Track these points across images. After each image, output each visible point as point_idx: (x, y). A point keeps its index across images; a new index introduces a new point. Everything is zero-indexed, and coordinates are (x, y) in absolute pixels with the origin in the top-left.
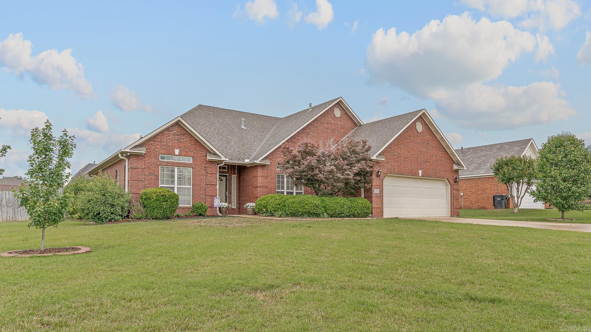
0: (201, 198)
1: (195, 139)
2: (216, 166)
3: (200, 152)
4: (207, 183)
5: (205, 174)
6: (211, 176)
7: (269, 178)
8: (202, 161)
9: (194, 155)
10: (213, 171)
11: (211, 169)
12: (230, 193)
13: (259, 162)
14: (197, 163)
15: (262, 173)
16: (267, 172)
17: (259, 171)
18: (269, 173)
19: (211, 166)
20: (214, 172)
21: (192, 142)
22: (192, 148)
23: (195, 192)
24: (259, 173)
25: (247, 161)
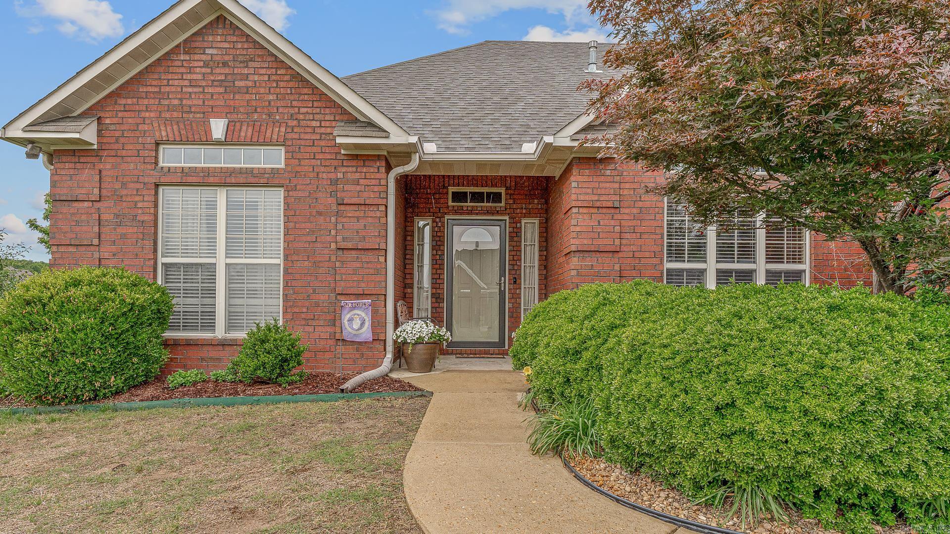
0: (317, 305)
1: (290, 72)
2: (378, 176)
3: (314, 124)
4: (343, 245)
5: (334, 207)
6: (357, 214)
7: (627, 211)
8: (321, 156)
9: (289, 136)
10: (366, 194)
11: (358, 188)
13: (567, 142)
14: (298, 169)
15: (589, 191)
16: (617, 186)
17: (574, 185)
18: (626, 192)
19: (357, 175)
20: (370, 197)
21: (282, 84)
22: (281, 110)
23: (294, 283)
24: (578, 191)
25: (529, 148)
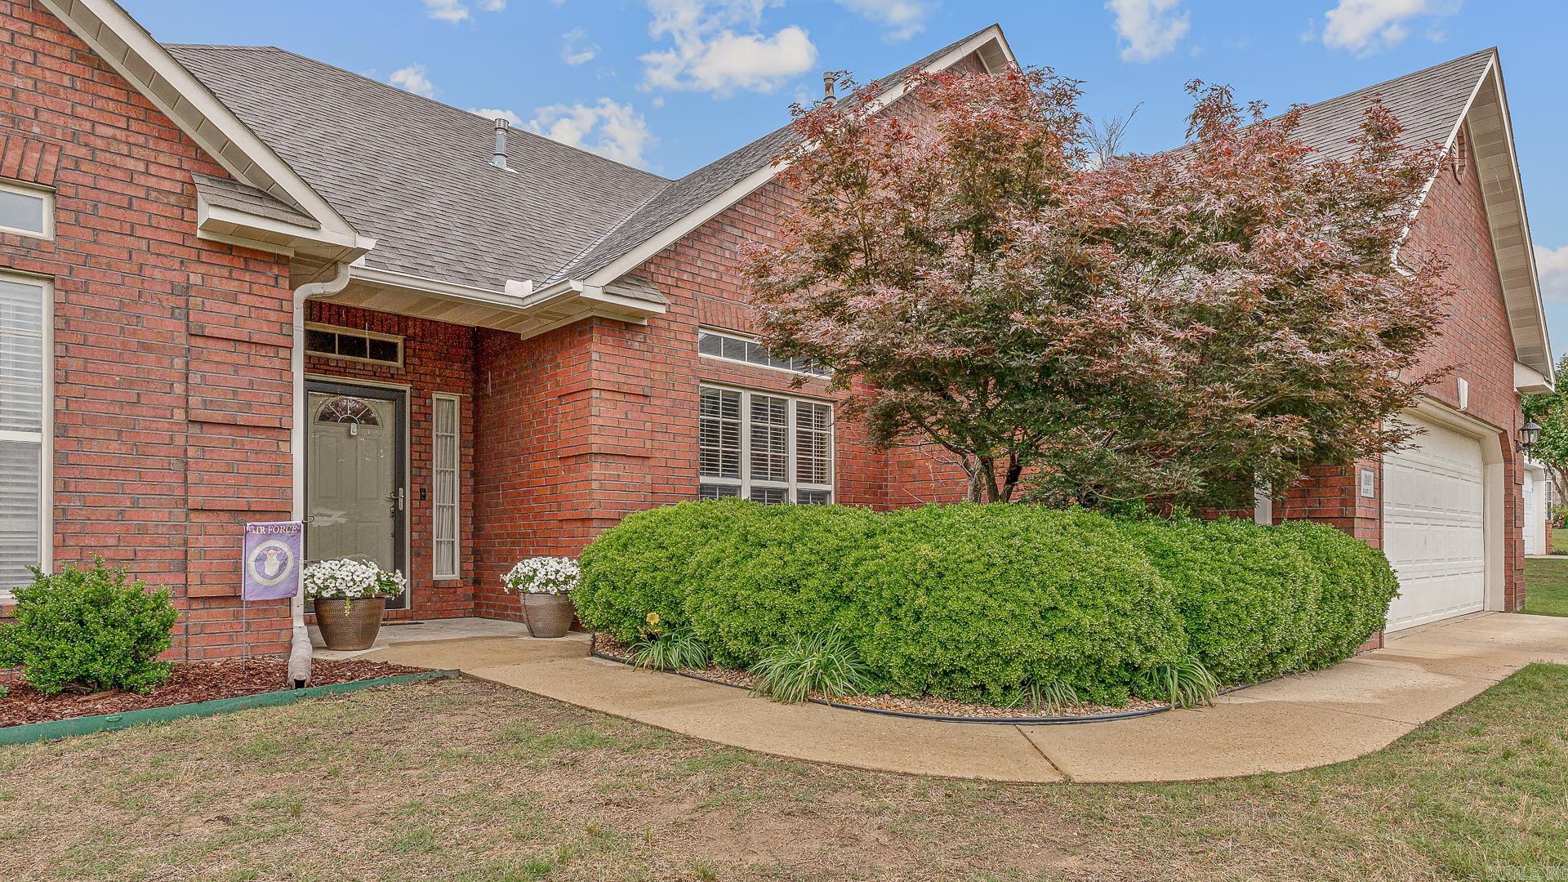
0: (143, 530)
1: (69, 41)
2: (276, 293)
3: (130, 164)
4: (203, 415)
5: (181, 340)
6: (231, 358)
7: (658, 402)
8: (149, 233)
9: (70, 176)
10: (251, 324)
11: (236, 309)
12: (423, 497)
14: (94, 249)
15: (614, 368)
16: (647, 365)
17: (595, 356)
18: (657, 376)
19: (233, 286)
20: (257, 328)
21: (48, 62)
22: (45, 116)
23: (83, 485)
24: (600, 366)
25: (519, 290)
